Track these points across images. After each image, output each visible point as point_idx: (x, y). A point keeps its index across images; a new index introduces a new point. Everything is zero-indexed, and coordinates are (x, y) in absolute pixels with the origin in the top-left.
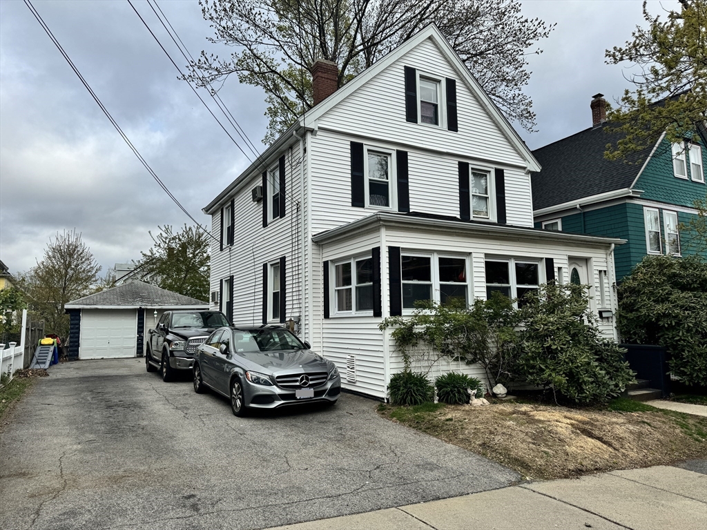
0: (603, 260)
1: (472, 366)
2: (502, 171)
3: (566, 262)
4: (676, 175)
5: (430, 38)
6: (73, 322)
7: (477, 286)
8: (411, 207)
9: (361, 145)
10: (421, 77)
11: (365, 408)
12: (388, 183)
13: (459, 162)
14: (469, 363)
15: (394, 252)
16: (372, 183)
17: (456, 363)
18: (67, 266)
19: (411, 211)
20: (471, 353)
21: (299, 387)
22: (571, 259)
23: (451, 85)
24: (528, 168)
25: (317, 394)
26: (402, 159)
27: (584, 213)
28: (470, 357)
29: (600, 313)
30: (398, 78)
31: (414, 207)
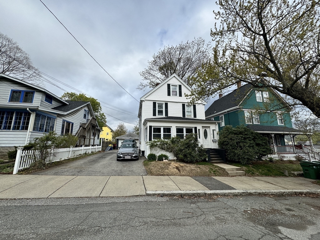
0: (214, 127)
2: (195, 105)
4: (257, 101)
5: (174, 76)
6: (117, 141)
9: (156, 102)
10: (172, 85)
11: (142, 161)
12: (163, 110)
13: (182, 104)
14: (170, 152)
15: (150, 127)
22: (202, 127)
23: (180, 86)
25: (131, 157)
26: (166, 105)
27: (228, 113)
29: (213, 140)
30: (166, 87)
31: (169, 115)
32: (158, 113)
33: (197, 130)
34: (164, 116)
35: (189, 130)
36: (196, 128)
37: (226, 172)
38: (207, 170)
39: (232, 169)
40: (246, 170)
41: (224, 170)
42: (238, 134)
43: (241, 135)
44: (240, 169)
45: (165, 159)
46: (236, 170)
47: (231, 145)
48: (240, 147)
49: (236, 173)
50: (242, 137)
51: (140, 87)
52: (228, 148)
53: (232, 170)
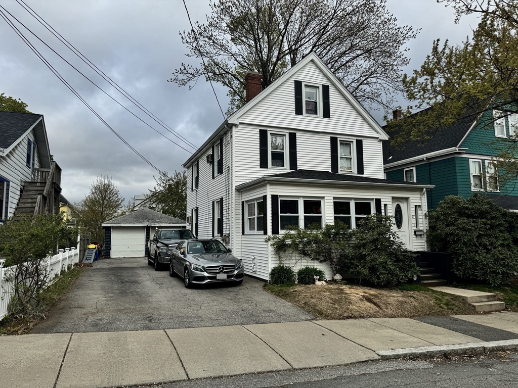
0: (418, 199)
1: (324, 264)
2: (361, 141)
3: (391, 200)
4: (496, 135)
5: (312, 61)
6: (106, 235)
7: (328, 216)
8: (298, 167)
9: (266, 131)
10: (306, 86)
11: (257, 285)
12: (283, 152)
13: (331, 137)
14: (321, 262)
15: (275, 198)
16: (273, 153)
17: (313, 261)
18: (104, 199)
19: (298, 169)
20: (323, 255)
21: (218, 273)
23: (326, 89)
24: (380, 138)
25: (228, 277)
26: (293, 138)
27: (430, 163)
28: (322, 258)
29: (415, 232)
30: (290, 88)
31: (300, 167)
32: (273, 160)
33: (381, 207)
35: (363, 207)
36: (378, 202)
37: (469, 304)
39: (479, 296)
40: (505, 299)
41: (464, 300)
42: (476, 218)
43: (484, 220)
44: (494, 296)
45: (319, 280)
46: (486, 300)
48: (485, 246)
49: (488, 305)
50: (485, 224)
51: (181, 77)
52: (458, 250)
53: (478, 300)
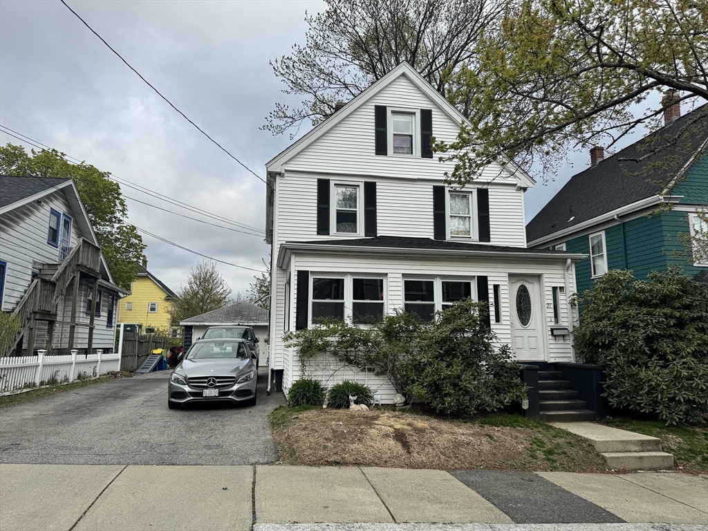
0: (560, 276)
1: (382, 378)
2: (486, 190)
3: (507, 279)
5: (403, 75)
6: (187, 336)
8: (378, 232)
9: (328, 181)
10: (393, 112)
11: (269, 408)
12: (356, 211)
13: (434, 186)
14: (378, 374)
15: (303, 276)
16: (339, 213)
17: (364, 373)
19: (378, 235)
21: (206, 387)
22: (511, 275)
23: (426, 116)
25: (221, 394)
26: (370, 190)
27: (624, 224)
28: (378, 369)
29: (552, 330)
30: (368, 118)
31: (381, 232)
32: (338, 222)
33: (487, 289)
34: (360, 233)
35: (455, 290)
36: (483, 281)
37: (598, 455)
38: (520, 448)
39: (622, 441)
41: (589, 445)
44: (656, 443)
46: (637, 448)
47: (624, 350)
49: (636, 457)
51: (276, 122)
52: (611, 360)
53: (620, 447)
